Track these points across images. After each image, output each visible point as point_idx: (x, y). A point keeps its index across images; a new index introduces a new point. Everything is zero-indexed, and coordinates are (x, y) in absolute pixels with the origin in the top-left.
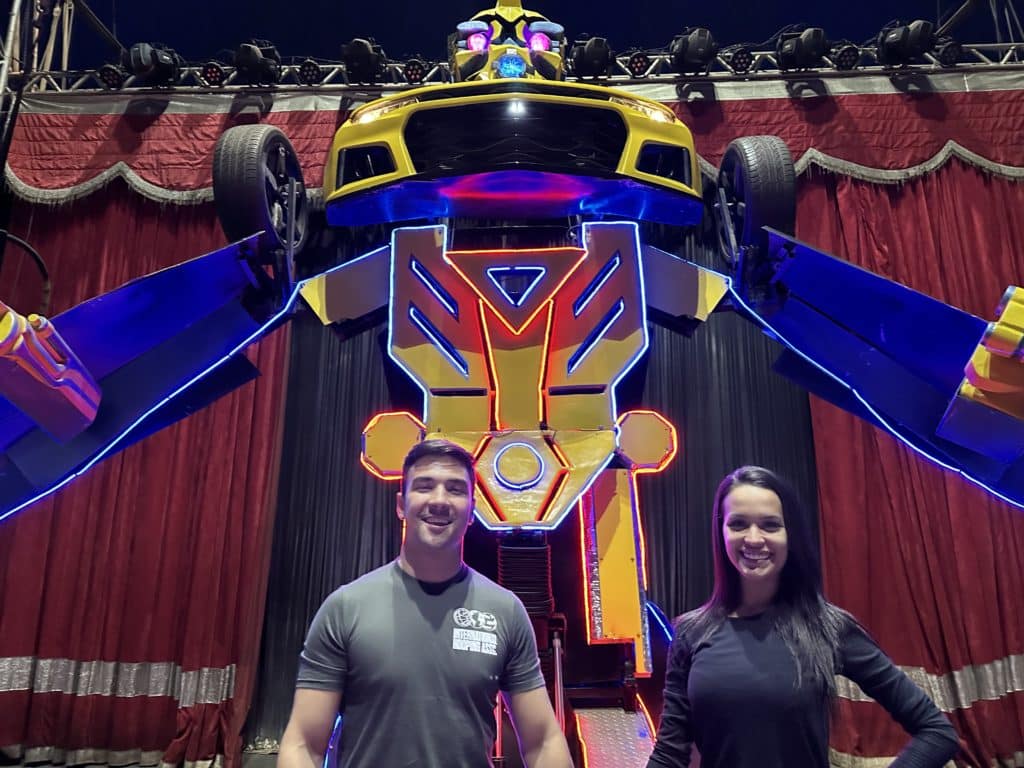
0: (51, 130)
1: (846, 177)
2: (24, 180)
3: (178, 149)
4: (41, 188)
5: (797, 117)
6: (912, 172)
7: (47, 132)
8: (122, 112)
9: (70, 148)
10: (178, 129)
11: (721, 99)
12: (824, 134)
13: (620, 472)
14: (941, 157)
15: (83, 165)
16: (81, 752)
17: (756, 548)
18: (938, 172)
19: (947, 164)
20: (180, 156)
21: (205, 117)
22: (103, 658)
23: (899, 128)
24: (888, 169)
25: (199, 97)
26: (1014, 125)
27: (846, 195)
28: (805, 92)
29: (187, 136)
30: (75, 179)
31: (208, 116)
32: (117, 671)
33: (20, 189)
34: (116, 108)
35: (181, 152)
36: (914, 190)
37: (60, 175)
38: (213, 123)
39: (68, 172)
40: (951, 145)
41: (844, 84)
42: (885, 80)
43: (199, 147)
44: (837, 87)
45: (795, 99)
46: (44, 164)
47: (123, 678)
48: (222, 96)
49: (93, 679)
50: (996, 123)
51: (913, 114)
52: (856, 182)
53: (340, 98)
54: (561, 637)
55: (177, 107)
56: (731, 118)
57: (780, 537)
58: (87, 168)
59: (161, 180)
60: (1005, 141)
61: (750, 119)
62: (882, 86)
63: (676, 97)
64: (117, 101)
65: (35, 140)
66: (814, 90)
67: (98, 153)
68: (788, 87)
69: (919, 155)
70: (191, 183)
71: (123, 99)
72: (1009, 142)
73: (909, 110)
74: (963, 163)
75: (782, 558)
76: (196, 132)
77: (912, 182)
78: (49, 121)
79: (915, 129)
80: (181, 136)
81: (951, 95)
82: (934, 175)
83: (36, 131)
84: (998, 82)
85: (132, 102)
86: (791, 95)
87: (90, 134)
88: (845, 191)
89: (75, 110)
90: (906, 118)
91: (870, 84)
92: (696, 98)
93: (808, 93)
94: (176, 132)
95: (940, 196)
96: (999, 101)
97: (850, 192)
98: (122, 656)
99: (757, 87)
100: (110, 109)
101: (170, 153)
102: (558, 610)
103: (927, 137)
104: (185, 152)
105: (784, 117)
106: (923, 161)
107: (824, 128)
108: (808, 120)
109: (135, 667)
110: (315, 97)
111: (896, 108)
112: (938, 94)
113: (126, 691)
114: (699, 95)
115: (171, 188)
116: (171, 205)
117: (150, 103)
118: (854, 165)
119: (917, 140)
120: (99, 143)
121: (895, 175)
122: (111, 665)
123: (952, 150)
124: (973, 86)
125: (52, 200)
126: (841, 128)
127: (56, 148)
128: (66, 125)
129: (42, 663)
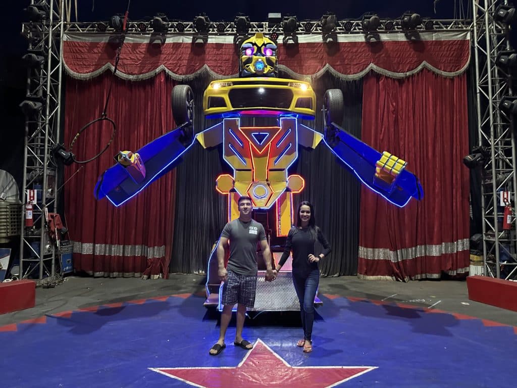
0: (79, 48)
1: (383, 76)
2: (72, 70)
3: (130, 58)
4: (79, 73)
5: (368, 50)
6: (408, 74)
7: (79, 50)
8: (107, 41)
9: (88, 56)
10: (130, 49)
11: (340, 41)
12: (377, 58)
13: (288, 193)
14: (420, 68)
15: (94, 63)
16: (115, 273)
17: (305, 216)
18: (418, 74)
19: (422, 70)
20: (131, 60)
21: (140, 44)
22: (119, 244)
23: (406, 55)
24: (399, 72)
25: (137, 36)
26: (449, 55)
27: (382, 83)
28: (371, 39)
29: (133, 52)
30: (92, 70)
31: (141, 44)
32: (124, 248)
33: (72, 74)
34: (104, 40)
35: (131, 59)
36: (408, 80)
37: (86, 67)
38: (143, 47)
39: (88, 66)
40: (424, 63)
41: (388, 37)
42: (403, 34)
43: (138, 57)
44: (384, 37)
45: (368, 42)
46: (79, 63)
47: (126, 250)
48: (146, 35)
49: (116, 251)
50: (443, 54)
51: (412, 50)
52: (387, 78)
53: (192, 37)
54: (270, 235)
55: (128, 40)
56: (343, 49)
57: (309, 214)
58: (95, 65)
59: (125, 71)
60: (445, 61)
61: (350, 50)
62: (401, 37)
63: (322, 40)
64: (105, 36)
65: (74, 52)
66: (375, 38)
67: (99, 59)
68: (366, 37)
69: (411, 67)
70: (136, 72)
71: (107, 36)
72: (446, 62)
73: (410, 48)
74: (428, 70)
75: (309, 218)
76: (137, 51)
77: (408, 78)
78: (79, 45)
79: (411, 56)
80: (131, 52)
81: (427, 42)
82: (416, 75)
83: (74, 49)
84: (446, 36)
85: (111, 37)
86: (366, 40)
87: (96, 51)
88: (382, 81)
89: (89, 40)
90: (409, 51)
91: (397, 36)
92: (330, 41)
93: (373, 40)
94: (129, 51)
95: (418, 83)
96: (445, 44)
97: (384, 81)
98: (125, 243)
99: (353, 37)
100: (102, 40)
101: (127, 59)
102: (270, 228)
103: (416, 59)
104: (133, 59)
105: (362, 50)
106: (412, 69)
107: (377, 55)
108: (372, 52)
109: (130, 246)
110: (182, 37)
111: (405, 47)
112: (422, 41)
113: (128, 254)
114: (331, 40)
115: (129, 74)
116: (129, 81)
117: (117, 37)
118: (387, 71)
119: (411, 61)
120: (99, 54)
121: (401, 75)
122: (122, 246)
123: (424, 65)
124: (436, 38)
125: (84, 78)
126: (383, 55)
127: (82, 56)
128: (85, 46)
129: (96, 245)
